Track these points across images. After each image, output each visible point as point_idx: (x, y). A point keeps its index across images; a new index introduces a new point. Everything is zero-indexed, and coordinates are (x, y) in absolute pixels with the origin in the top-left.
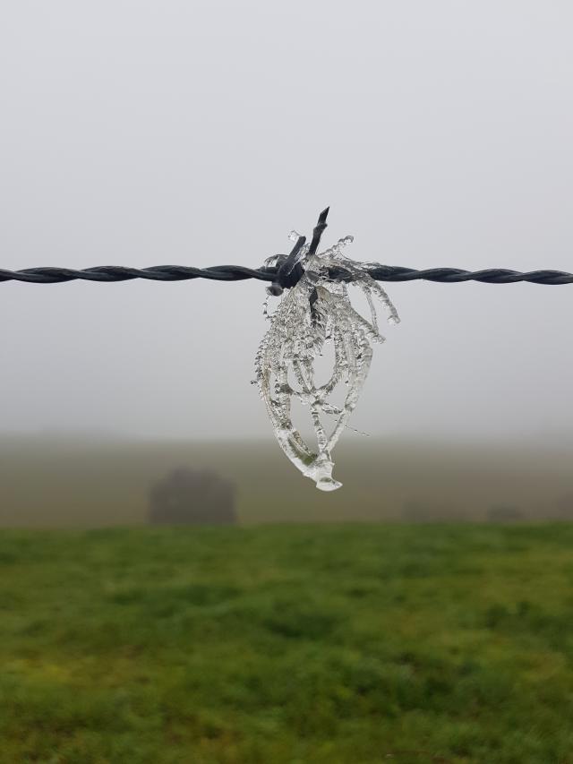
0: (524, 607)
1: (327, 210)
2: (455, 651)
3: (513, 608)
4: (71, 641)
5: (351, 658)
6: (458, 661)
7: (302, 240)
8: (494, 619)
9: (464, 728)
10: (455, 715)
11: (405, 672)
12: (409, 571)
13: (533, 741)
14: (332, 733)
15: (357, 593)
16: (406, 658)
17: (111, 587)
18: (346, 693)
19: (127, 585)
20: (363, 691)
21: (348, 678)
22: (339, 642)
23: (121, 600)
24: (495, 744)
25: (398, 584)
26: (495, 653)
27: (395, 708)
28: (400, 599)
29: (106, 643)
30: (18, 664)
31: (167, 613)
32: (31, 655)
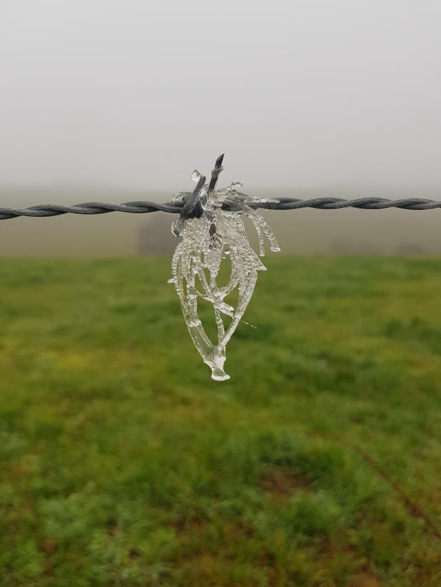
0: (416, 322)
1: (222, 156)
2: (359, 352)
3: (406, 322)
4: (87, 339)
5: (284, 355)
6: (360, 359)
7: (203, 180)
8: (392, 330)
9: (361, 405)
10: (355, 396)
11: (321, 366)
12: (331, 293)
13: (409, 415)
14: (267, 403)
15: (290, 309)
16: (323, 356)
17: (113, 301)
18: (278, 378)
19: (124, 300)
20: (290, 377)
21: (280, 368)
22: (275, 343)
23: (121, 310)
24: (382, 416)
25: (321, 303)
26: (389, 355)
27: (313, 389)
28: (321, 314)
29: (111, 340)
30: (51, 355)
31: (154, 320)
32: (60, 349)
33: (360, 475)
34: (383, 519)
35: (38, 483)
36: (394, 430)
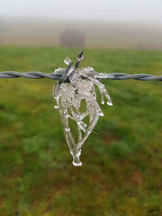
33: (137, 137)
34: (144, 152)
35: (22, 133)
36: (152, 121)
